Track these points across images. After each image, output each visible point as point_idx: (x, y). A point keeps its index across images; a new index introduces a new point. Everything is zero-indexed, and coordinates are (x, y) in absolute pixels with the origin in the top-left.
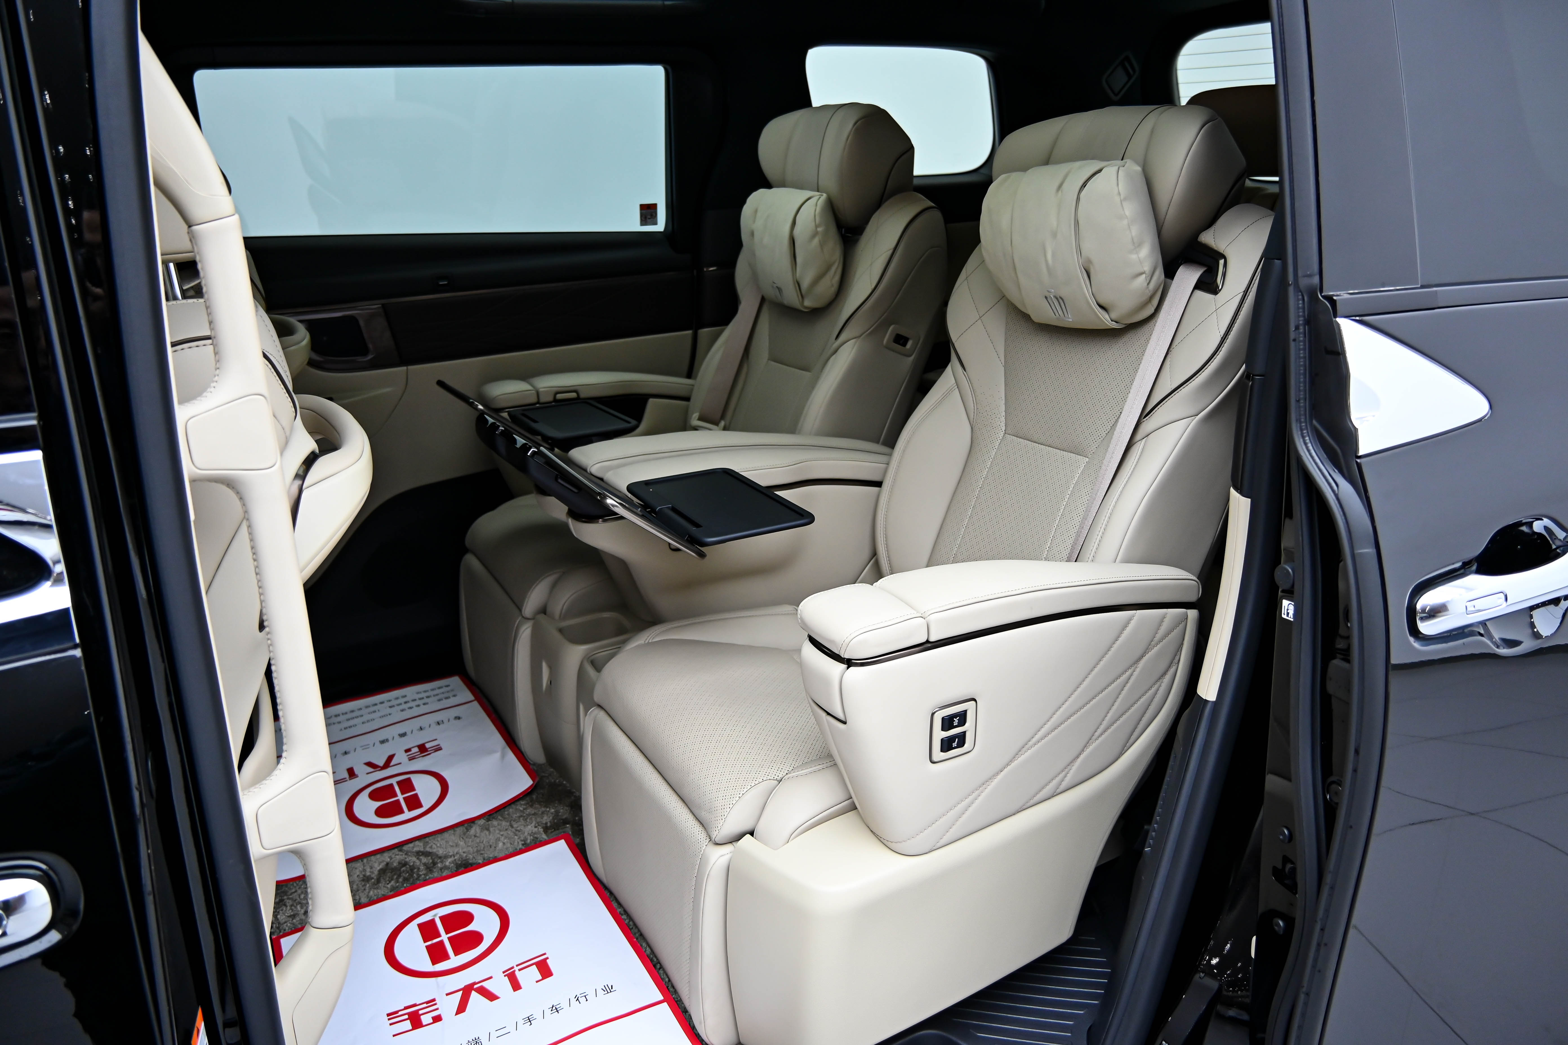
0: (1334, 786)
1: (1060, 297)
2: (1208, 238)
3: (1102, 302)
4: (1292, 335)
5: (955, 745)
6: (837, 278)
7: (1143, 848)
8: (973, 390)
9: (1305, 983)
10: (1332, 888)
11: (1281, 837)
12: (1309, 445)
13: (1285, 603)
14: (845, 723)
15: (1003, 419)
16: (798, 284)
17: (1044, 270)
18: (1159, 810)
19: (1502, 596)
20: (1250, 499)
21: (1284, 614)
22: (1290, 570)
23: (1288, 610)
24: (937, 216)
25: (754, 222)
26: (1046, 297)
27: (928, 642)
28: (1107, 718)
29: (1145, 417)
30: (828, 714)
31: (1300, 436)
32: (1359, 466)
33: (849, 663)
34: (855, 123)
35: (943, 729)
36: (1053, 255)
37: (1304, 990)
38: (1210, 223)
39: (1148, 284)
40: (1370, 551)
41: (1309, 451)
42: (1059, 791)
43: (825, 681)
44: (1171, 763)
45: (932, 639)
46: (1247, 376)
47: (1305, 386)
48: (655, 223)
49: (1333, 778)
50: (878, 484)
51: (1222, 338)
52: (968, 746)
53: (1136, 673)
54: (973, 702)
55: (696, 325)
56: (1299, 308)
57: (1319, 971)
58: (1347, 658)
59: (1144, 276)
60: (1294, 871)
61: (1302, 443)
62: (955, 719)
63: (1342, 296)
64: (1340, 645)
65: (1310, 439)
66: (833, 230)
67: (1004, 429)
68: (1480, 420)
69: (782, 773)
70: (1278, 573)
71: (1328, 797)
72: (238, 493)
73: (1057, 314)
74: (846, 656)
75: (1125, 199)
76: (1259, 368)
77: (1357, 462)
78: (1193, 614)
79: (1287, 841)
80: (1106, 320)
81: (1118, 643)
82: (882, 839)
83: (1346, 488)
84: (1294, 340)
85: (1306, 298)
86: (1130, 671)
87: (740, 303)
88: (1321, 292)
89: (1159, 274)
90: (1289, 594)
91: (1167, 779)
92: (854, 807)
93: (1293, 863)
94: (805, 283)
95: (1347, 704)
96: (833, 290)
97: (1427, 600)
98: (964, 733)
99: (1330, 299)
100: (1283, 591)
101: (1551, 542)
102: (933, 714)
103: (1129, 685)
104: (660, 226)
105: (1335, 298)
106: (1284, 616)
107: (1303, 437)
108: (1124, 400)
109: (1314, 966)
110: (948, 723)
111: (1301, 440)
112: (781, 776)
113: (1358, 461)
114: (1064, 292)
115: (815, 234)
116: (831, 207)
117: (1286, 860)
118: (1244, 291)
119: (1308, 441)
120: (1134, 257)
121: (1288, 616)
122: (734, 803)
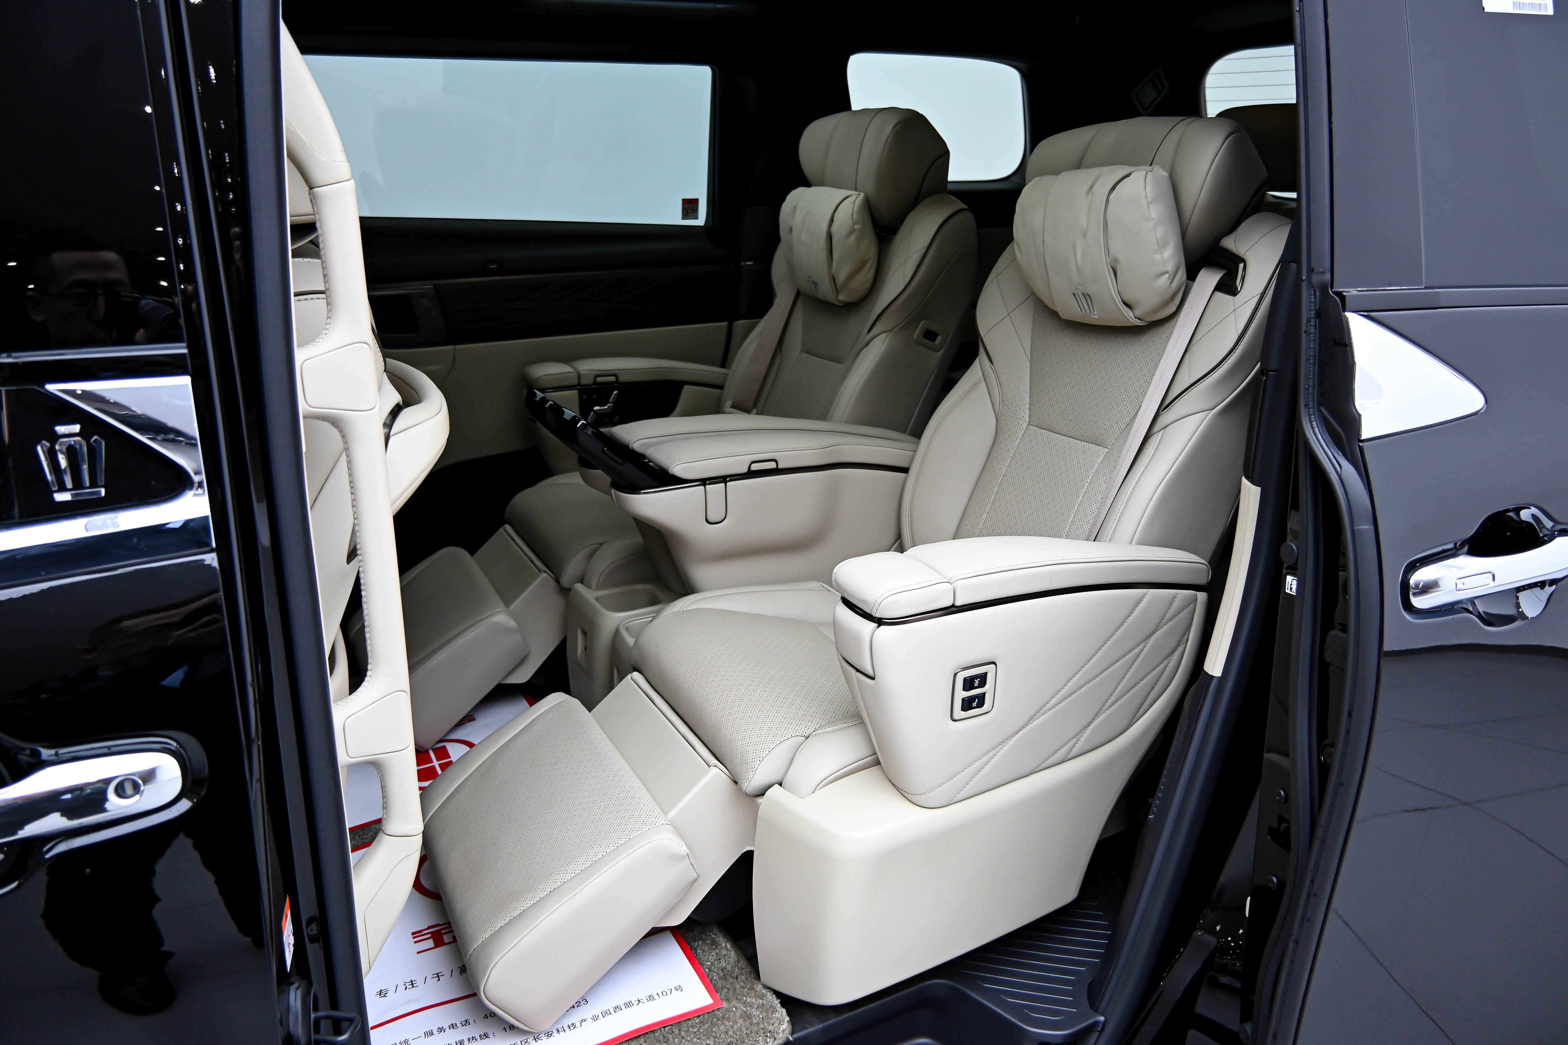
0: (1328, 749)
1: (1088, 295)
2: (1229, 243)
3: (1126, 300)
4: (1304, 328)
5: (974, 704)
6: (871, 274)
7: (1147, 815)
8: (1000, 384)
9: (1295, 932)
10: (1323, 842)
11: (1278, 798)
12: (1316, 429)
13: (1289, 578)
14: (873, 678)
15: (1027, 411)
16: (834, 279)
17: (1074, 267)
18: (1163, 779)
19: (1490, 575)
20: (1260, 488)
21: (1288, 589)
22: (1295, 547)
23: (1291, 585)
24: (969, 217)
25: (793, 218)
26: (1073, 294)
27: (953, 606)
28: (1118, 690)
29: (1163, 410)
30: (858, 670)
31: (1308, 421)
32: (1361, 448)
33: (880, 622)
34: (895, 126)
35: (964, 689)
36: (1083, 254)
37: (1294, 937)
38: (1232, 229)
39: (1171, 283)
40: (1367, 527)
41: (1315, 434)
42: (1070, 756)
43: (857, 639)
44: (1177, 736)
45: (958, 604)
46: (1261, 372)
47: (1314, 375)
49: (1326, 742)
50: (905, 470)
51: (1239, 337)
52: (986, 707)
53: (1146, 649)
54: (993, 666)
55: (731, 317)
56: (1311, 302)
57: (1308, 920)
58: (1344, 629)
59: (1167, 275)
60: (1288, 829)
61: (1310, 427)
62: (975, 680)
63: (1351, 292)
64: (1338, 617)
65: (1317, 424)
66: (870, 228)
67: (1027, 420)
68: (1475, 414)
69: (809, 730)
70: (1283, 550)
71: (1322, 759)
72: (341, 431)
73: (1083, 311)
74: (878, 615)
75: (1152, 202)
76: (1273, 364)
77: (1359, 445)
78: (1202, 596)
79: (1282, 801)
80: (1130, 318)
81: (1131, 618)
82: (903, 792)
83: (1348, 469)
84: (1306, 332)
85: (1317, 294)
86: (1141, 646)
87: (776, 296)
88: (1332, 288)
89: (1182, 274)
90: (1293, 571)
91: (1172, 750)
92: (877, 763)
93: (1287, 822)
94: (841, 278)
95: (1343, 670)
96: (868, 285)
97: (1420, 576)
98: (984, 694)
99: (1340, 295)
100: (1288, 568)
101: (1538, 530)
102: (955, 675)
103: (1139, 660)
104: (699, 219)
105: (1344, 294)
106: (1288, 591)
107: (1311, 422)
108: (1144, 394)
109: (1303, 916)
110: (969, 684)
111: (1309, 425)
112: (808, 733)
113: (1361, 444)
114: (1091, 289)
115: (852, 231)
116: (869, 206)
117: (1281, 819)
118: (1261, 294)
119: (1315, 425)
120: (1158, 257)
121: (1291, 590)
122: (764, 756)
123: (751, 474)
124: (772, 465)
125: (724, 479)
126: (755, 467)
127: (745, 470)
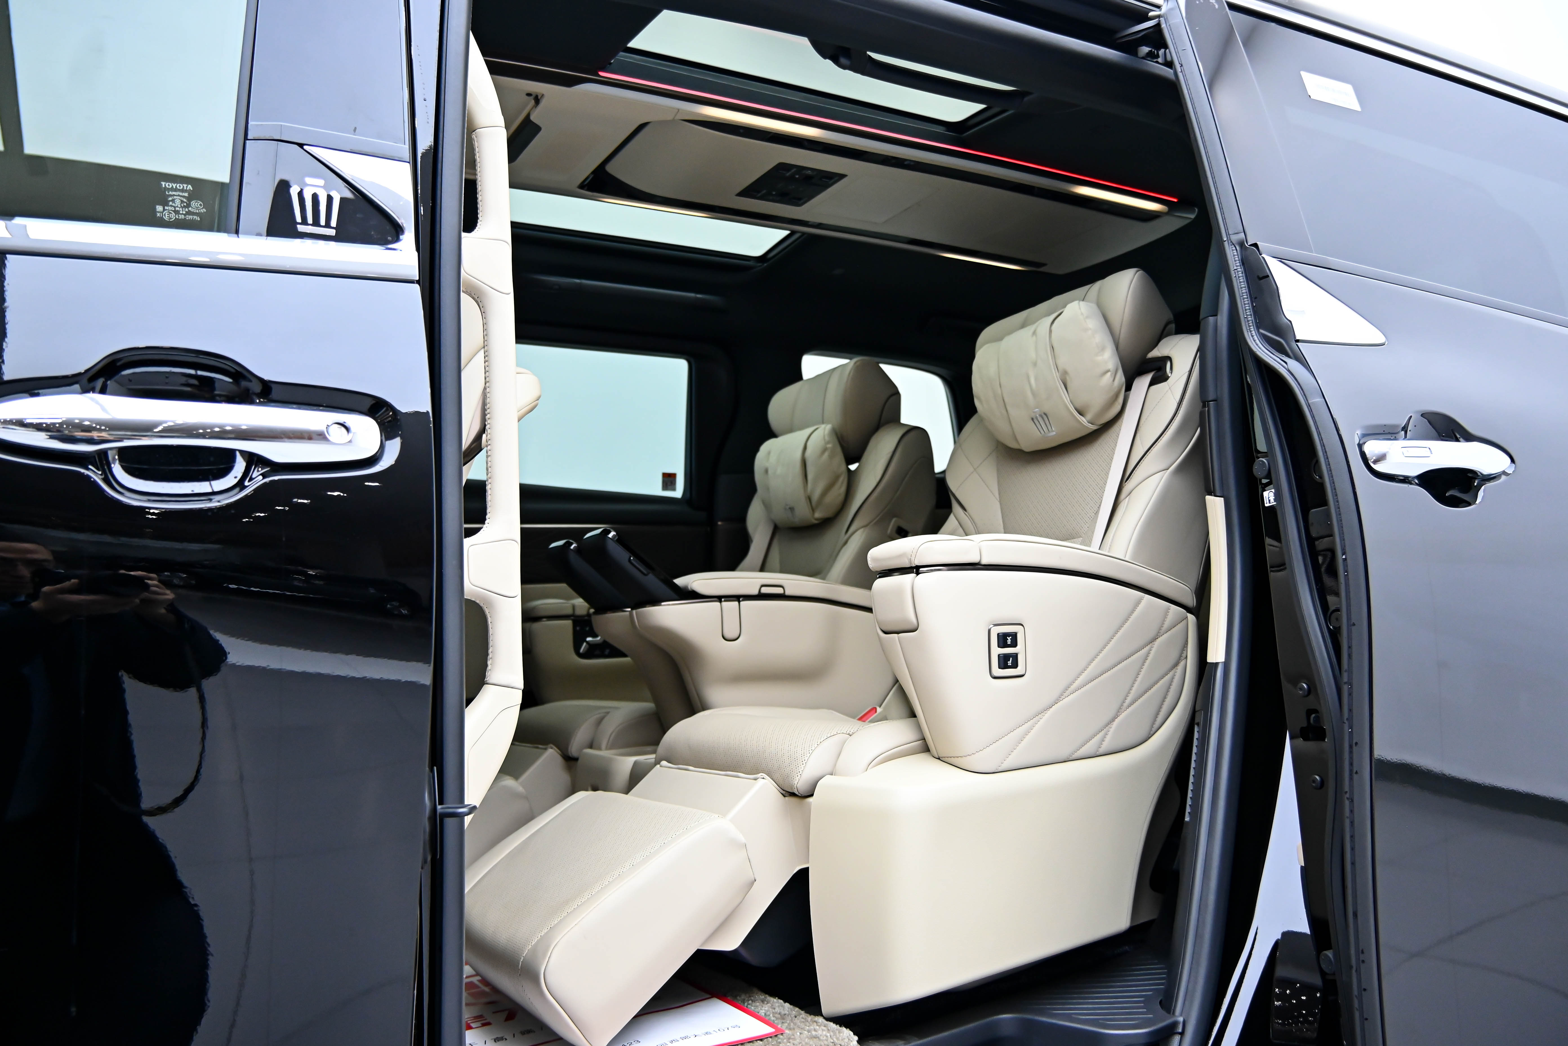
1: (1045, 414)
2: (1155, 352)
3: (1078, 406)
5: (1009, 664)
6: (843, 489)
9: (1347, 788)
11: (1302, 693)
12: (1259, 344)
13: (1266, 493)
14: (917, 629)
16: (809, 499)
17: (1030, 396)
20: (1223, 498)
21: (1267, 502)
23: (1269, 498)
26: (1032, 419)
27: (979, 564)
28: (1133, 689)
29: (1126, 482)
30: (899, 632)
31: (1252, 339)
32: (1299, 347)
33: (918, 571)
34: (855, 363)
35: (999, 646)
36: (1036, 379)
38: (1156, 344)
39: (1113, 381)
40: (1319, 400)
41: (1260, 348)
42: (1099, 752)
43: (898, 601)
45: (985, 561)
48: (674, 489)
52: (1019, 669)
53: (1152, 653)
54: (1022, 629)
57: (1356, 773)
58: (1323, 502)
59: (1109, 374)
60: (1317, 719)
61: (1254, 344)
62: (1008, 639)
68: (1380, 344)
70: (1256, 467)
71: (1332, 627)
73: (1042, 431)
74: (916, 563)
75: (1087, 317)
76: (1211, 395)
77: (1297, 345)
78: (1191, 618)
79: (1307, 692)
80: (1084, 423)
81: (1133, 617)
82: (951, 760)
83: (1292, 364)
85: (1237, 247)
86: (1147, 649)
87: (752, 541)
88: (1247, 241)
90: (1268, 484)
92: (924, 746)
93: (1315, 711)
94: (816, 496)
96: (841, 498)
97: (1373, 448)
98: (1016, 655)
99: (1255, 245)
100: (1263, 483)
102: (989, 631)
103: (1148, 662)
104: (678, 492)
105: (1258, 244)
106: (1267, 504)
109: (1351, 771)
110: (1002, 641)
111: (1253, 342)
112: (852, 731)
114: (1046, 408)
115: (824, 450)
116: (836, 433)
117: (1309, 712)
119: (1258, 341)
120: (1100, 358)
121: (1270, 503)
122: (813, 749)
123: (761, 597)
124: (779, 591)
125: (738, 598)
126: (765, 590)
127: (755, 592)
